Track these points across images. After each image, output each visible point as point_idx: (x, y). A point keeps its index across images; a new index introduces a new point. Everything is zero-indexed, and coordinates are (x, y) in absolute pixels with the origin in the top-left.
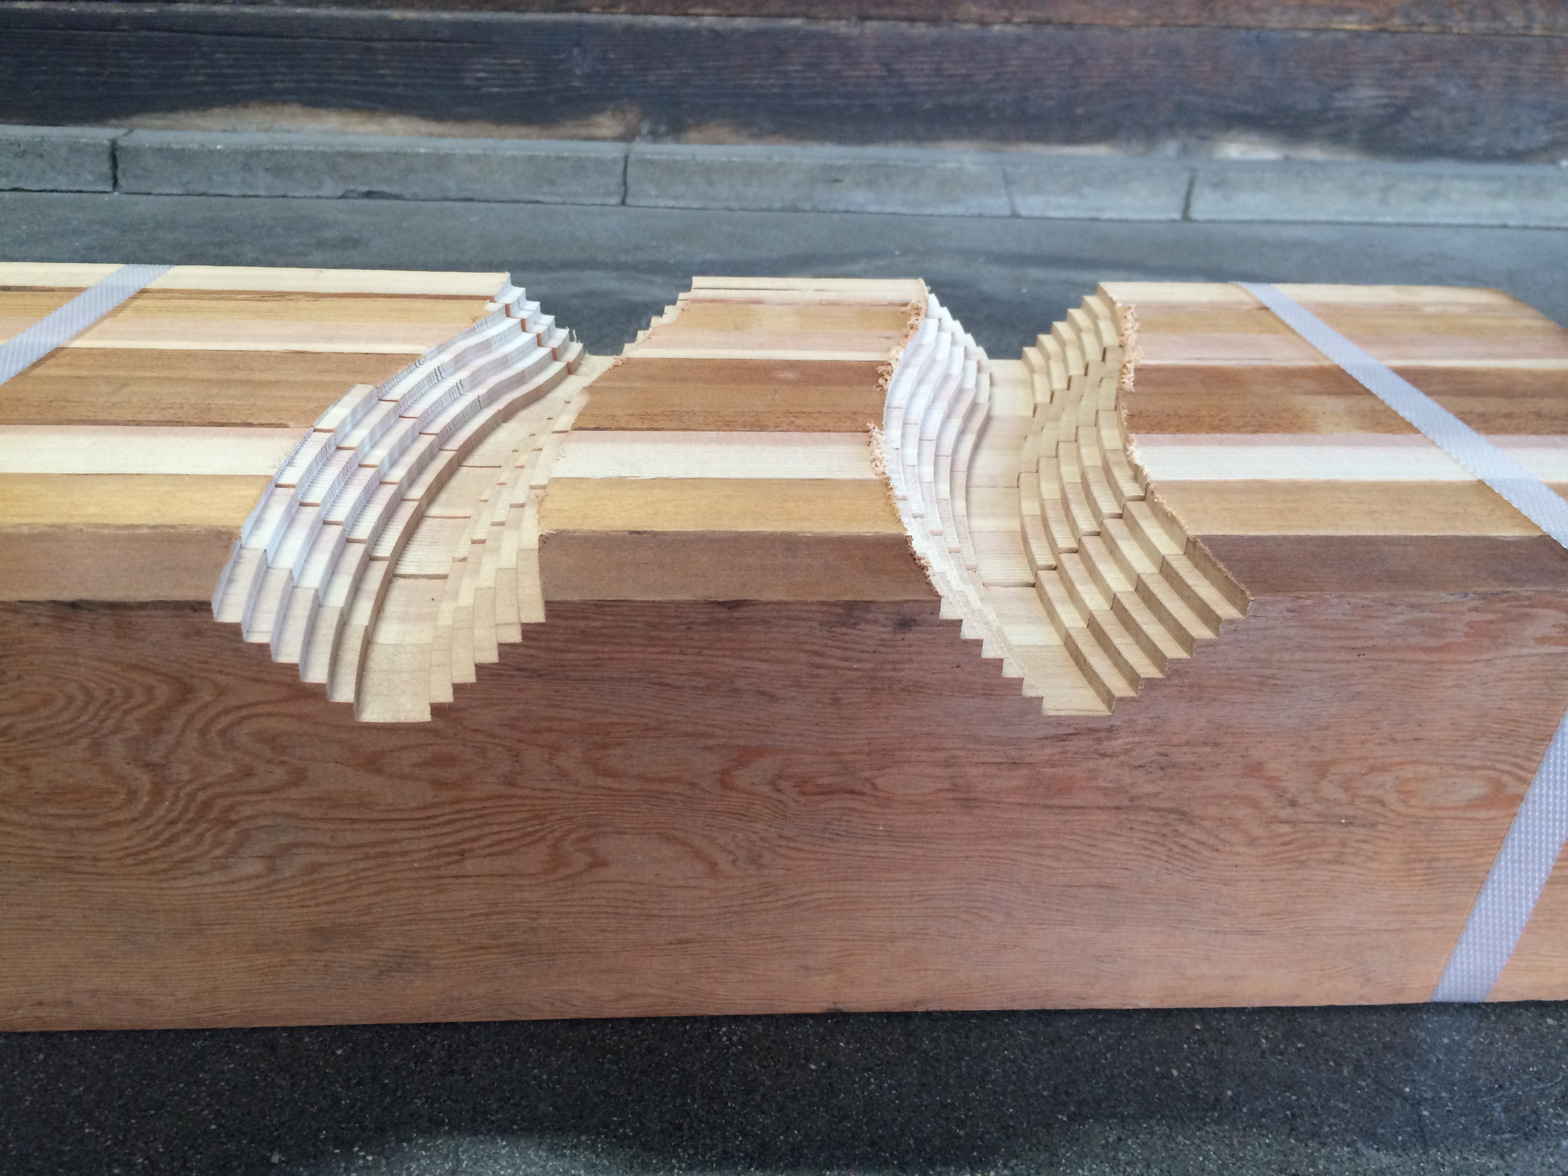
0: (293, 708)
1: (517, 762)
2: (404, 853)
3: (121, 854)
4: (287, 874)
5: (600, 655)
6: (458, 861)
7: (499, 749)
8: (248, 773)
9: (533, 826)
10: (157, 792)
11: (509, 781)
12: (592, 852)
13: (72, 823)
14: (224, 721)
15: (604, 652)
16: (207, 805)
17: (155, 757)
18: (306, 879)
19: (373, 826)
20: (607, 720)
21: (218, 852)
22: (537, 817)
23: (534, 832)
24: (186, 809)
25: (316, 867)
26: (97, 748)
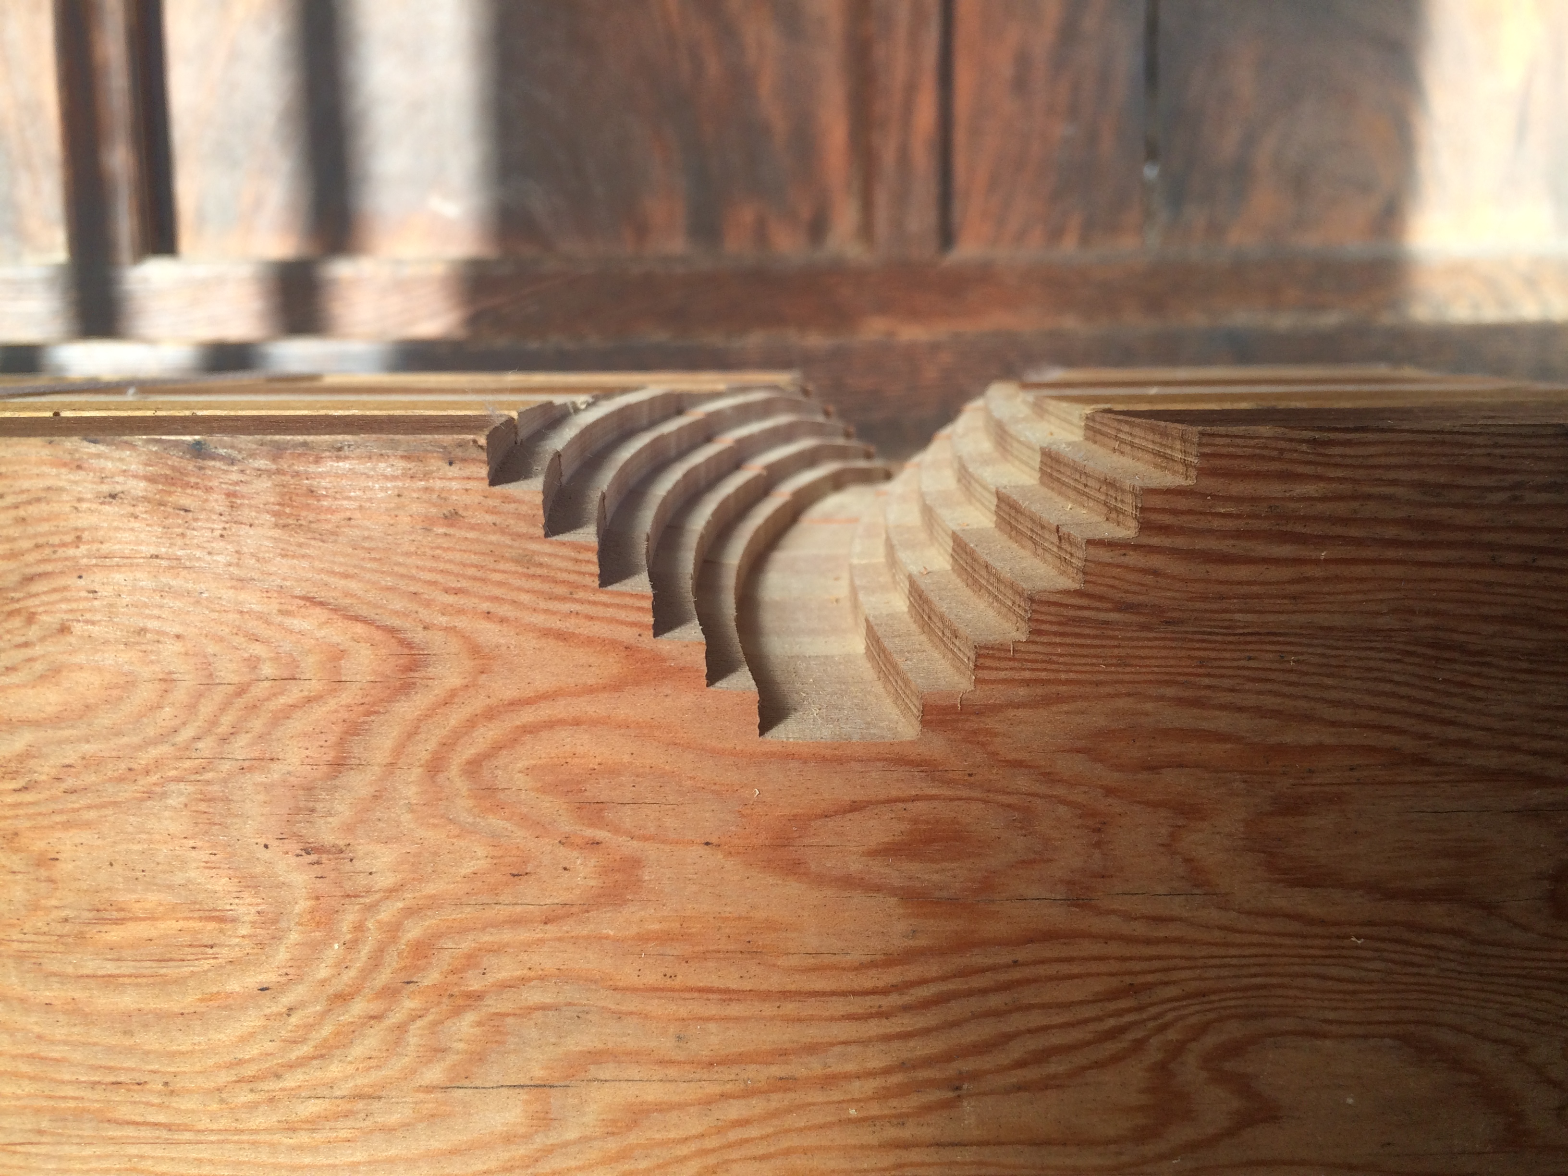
1: (1098, 845)
2: (829, 1081)
3: (224, 1077)
4: (572, 1135)
5: (1310, 571)
6: (946, 1105)
7: (1062, 810)
8: (519, 872)
9: (1119, 1013)
10: (321, 919)
11: (1078, 895)
12: (1245, 1086)
13: (130, 999)
14: (482, 738)
15: (1317, 562)
16: (422, 953)
17: (328, 828)
18: (613, 1145)
19: (768, 1009)
20: (1310, 739)
21: (434, 1074)
22: (1132, 990)
23: (1122, 1030)
25: (637, 1115)
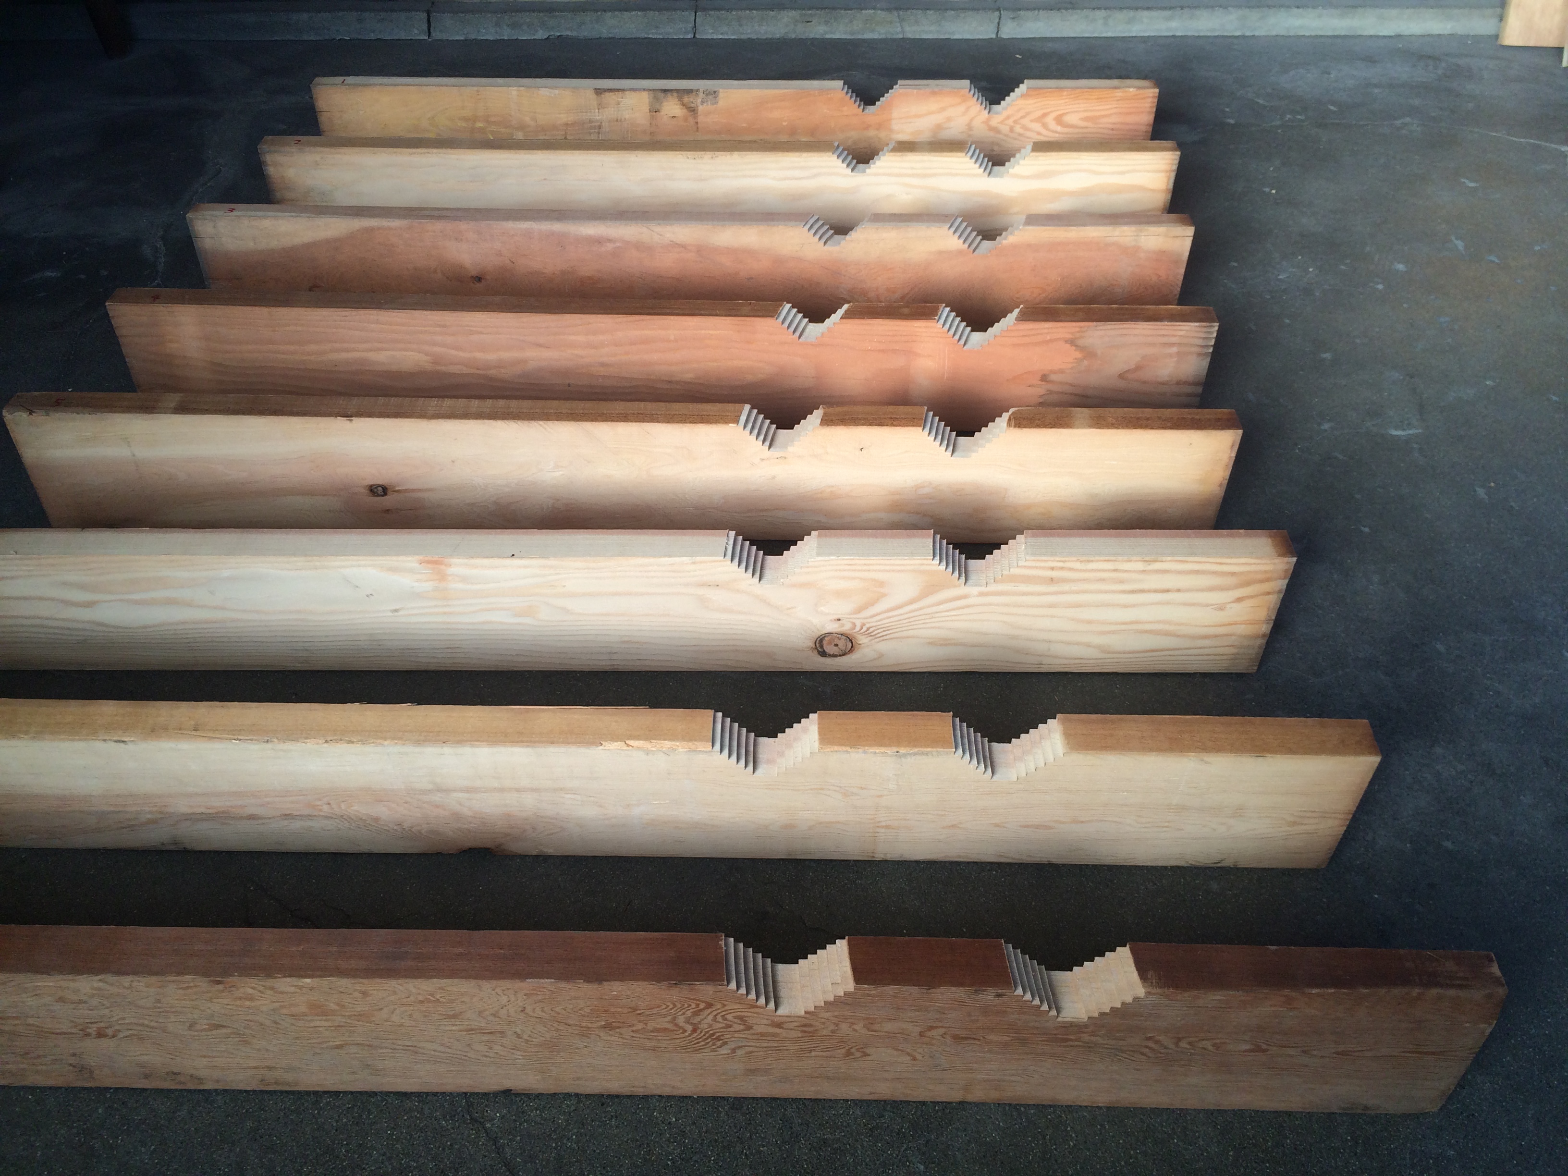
0: (752, 1010)
1: (837, 1027)
2: (787, 1050)
3: (676, 1046)
4: (739, 1054)
6: (808, 1053)
7: (830, 1023)
8: (730, 1026)
10: (694, 1030)
11: (833, 1032)
12: (863, 1052)
13: (660, 1038)
14: (724, 1013)
16: (713, 1035)
17: (695, 1021)
18: (746, 1056)
19: (776, 1042)
20: (875, 1017)
21: (714, 1047)
24: (704, 1035)
25: (751, 1052)
26: (674, 1018)
